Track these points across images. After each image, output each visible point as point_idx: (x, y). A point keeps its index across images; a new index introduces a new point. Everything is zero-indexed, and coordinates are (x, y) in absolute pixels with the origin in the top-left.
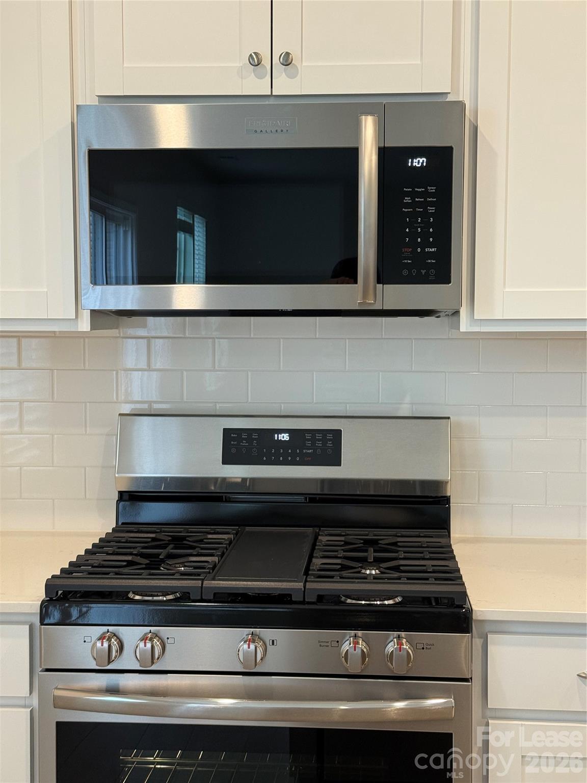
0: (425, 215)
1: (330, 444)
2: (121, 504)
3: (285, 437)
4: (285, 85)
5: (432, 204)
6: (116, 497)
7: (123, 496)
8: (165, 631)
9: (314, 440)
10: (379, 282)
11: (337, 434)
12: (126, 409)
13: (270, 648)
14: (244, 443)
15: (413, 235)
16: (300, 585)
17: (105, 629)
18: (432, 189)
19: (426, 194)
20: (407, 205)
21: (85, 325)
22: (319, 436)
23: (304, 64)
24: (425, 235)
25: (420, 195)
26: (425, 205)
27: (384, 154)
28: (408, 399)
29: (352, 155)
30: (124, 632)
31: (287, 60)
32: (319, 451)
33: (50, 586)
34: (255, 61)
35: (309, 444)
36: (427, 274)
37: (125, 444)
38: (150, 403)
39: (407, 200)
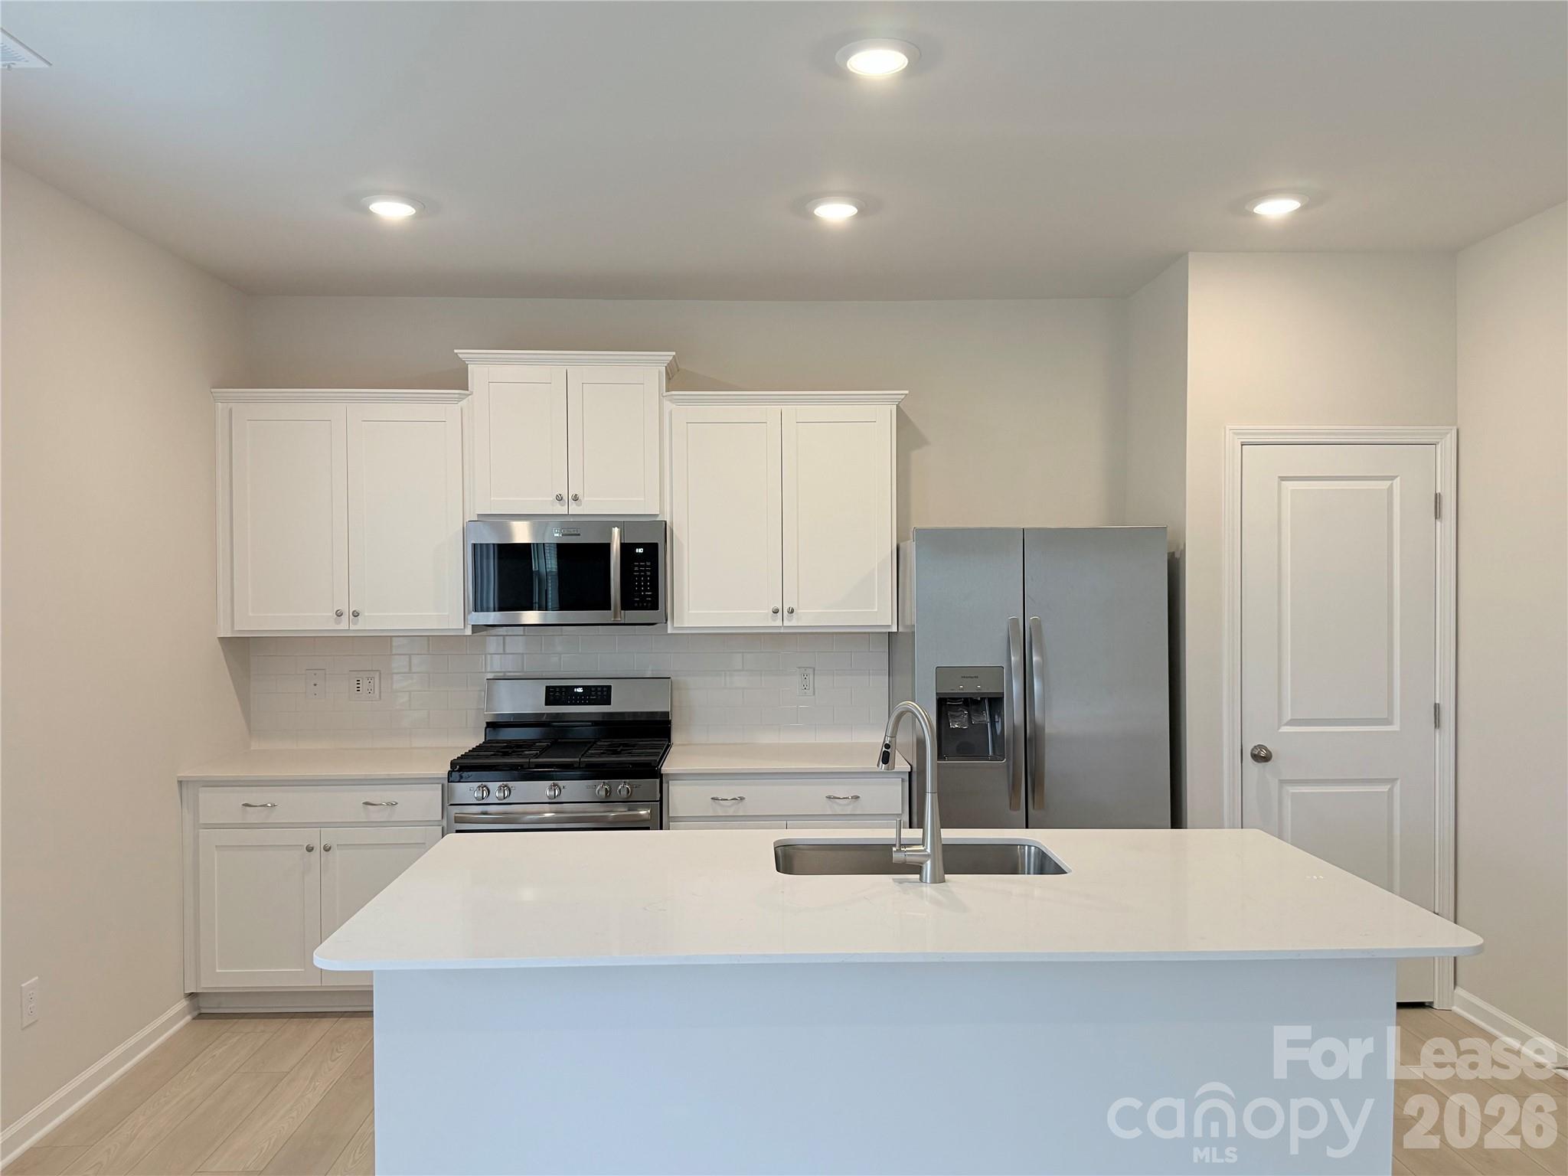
0: (645, 576)
1: (605, 693)
2: (488, 729)
3: (580, 690)
4: (575, 509)
5: (648, 571)
6: (485, 725)
7: (489, 725)
8: (510, 784)
9: (596, 691)
10: (622, 609)
11: (609, 687)
12: (490, 676)
13: (562, 790)
14: (557, 694)
15: (640, 586)
16: (578, 759)
17: (480, 783)
18: (648, 564)
19: (645, 566)
20: (636, 571)
21: (469, 632)
22: (599, 689)
23: (585, 499)
24: (645, 586)
25: (642, 566)
26: (645, 571)
27: (623, 546)
28: (650, 668)
29: (606, 547)
30: (490, 785)
31: (576, 498)
32: (599, 697)
33: (453, 764)
34: (559, 498)
35: (593, 693)
36: (647, 605)
37: (490, 696)
38: (504, 672)
39: (636, 569)
